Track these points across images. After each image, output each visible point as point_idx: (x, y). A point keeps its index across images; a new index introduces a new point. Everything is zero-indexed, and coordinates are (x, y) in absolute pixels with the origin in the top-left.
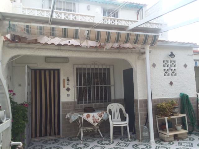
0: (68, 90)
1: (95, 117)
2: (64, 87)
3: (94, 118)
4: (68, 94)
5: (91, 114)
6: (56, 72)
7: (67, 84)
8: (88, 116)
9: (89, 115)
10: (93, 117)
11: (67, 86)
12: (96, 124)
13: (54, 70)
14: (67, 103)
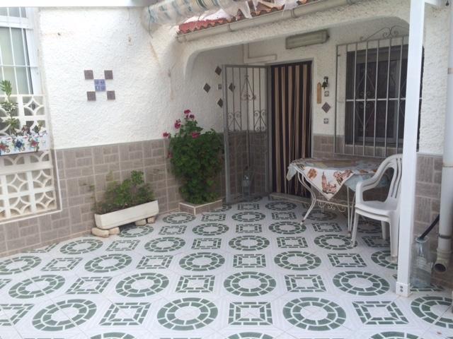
0: (326, 108)
1: (328, 181)
2: (319, 101)
3: (324, 181)
4: (327, 117)
5: (319, 171)
6: (305, 67)
7: (325, 96)
8: (312, 174)
9: (315, 172)
10: (324, 177)
11: (324, 100)
12: (329, 196)
13: (301, 64)
14: (323, 139)
